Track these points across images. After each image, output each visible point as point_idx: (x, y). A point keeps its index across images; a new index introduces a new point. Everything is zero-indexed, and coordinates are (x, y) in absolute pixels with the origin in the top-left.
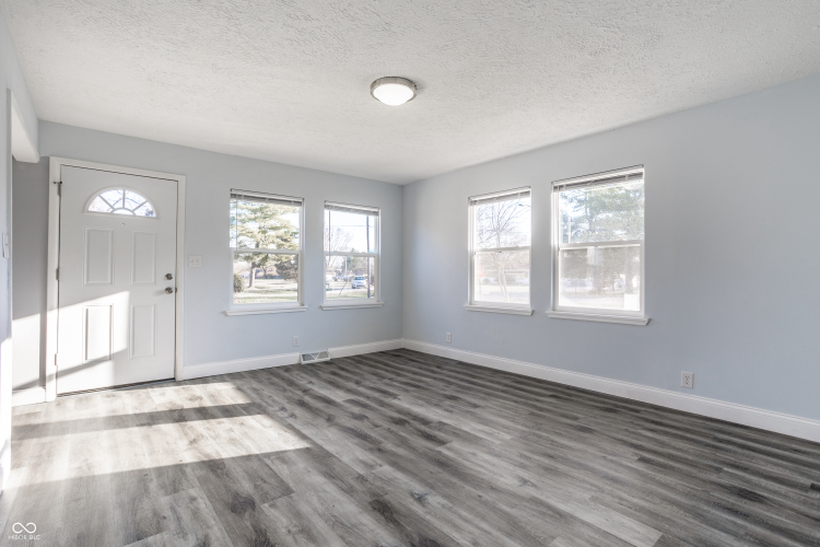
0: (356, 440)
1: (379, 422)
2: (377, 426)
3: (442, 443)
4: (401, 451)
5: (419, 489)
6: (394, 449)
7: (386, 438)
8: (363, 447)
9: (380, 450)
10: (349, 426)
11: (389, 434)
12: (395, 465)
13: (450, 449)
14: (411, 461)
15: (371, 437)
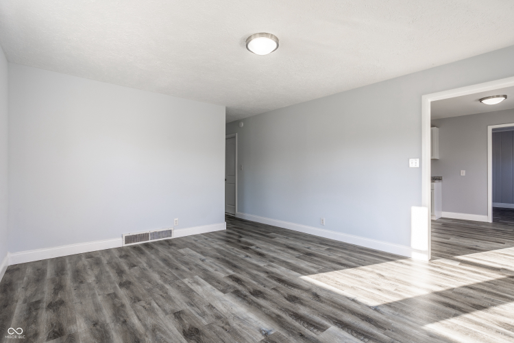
0: (283, 278)
1: (273, 293)
2: (274, 289)
3: (231, 277)
4: (255, 272)
5: (248, 259)
6: (259, 273)
7: (265, 279)
8: (277, 274)
9: (267, 273)
10: (295, 290)
11: (264, 282)
12: (258, 266)
13: (228, 273)
14: (250, 268)
15: (276, 280)
